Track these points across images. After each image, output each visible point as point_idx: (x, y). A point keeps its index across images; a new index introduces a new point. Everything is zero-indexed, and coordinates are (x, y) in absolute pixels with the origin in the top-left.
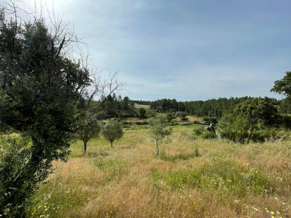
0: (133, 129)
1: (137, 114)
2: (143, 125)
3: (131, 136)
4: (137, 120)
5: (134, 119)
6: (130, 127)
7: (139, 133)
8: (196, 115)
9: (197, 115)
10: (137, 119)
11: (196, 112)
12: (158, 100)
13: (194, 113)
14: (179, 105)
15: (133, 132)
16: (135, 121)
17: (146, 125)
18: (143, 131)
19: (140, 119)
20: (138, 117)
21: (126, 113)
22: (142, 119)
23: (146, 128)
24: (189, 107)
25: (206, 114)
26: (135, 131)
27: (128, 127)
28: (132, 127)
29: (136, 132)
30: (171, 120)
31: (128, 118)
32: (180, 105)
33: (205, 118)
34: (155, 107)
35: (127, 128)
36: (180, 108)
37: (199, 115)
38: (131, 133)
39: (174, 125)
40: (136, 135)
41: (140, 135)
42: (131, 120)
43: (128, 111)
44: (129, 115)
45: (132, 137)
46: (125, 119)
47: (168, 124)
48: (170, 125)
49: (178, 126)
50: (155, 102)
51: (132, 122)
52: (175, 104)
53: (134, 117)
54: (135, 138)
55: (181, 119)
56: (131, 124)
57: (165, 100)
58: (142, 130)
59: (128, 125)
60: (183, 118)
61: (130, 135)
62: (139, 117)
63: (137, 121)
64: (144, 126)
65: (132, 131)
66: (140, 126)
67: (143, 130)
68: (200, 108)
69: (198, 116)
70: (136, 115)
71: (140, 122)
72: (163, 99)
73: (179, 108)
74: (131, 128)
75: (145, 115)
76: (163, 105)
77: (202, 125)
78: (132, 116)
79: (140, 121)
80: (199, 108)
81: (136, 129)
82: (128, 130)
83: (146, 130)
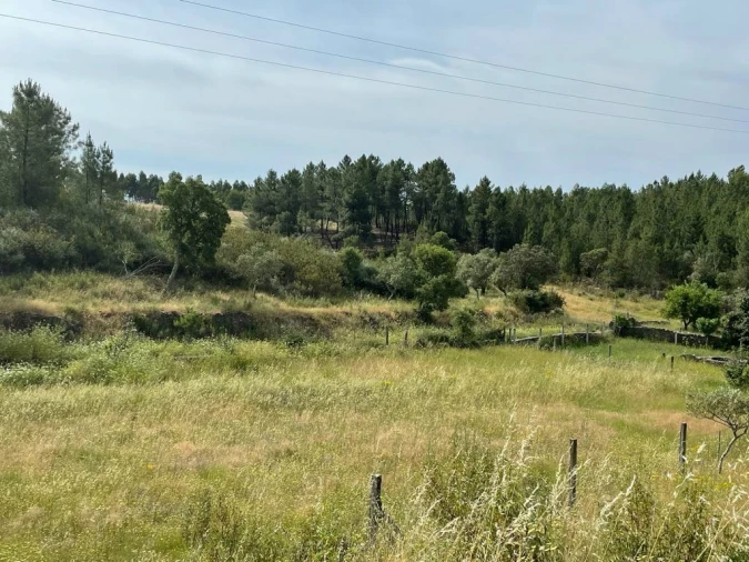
0: (95, 376)
1: (140, 246)
2: (199, 336)
3: (59, 456)
4: (140, 298)
5: (117, 285)
6: (61, 362)
7: (165, 415)
8: (599, 283)
9: (606, 276)
10: (139, 284)
11: (604, 257)
12: (311, 167)
13: (587, 265)
14: (472, 208)
15: (90, 408)
16: (125, 307)
17: (233, 341)
18: (205, 392)
19: (171, 292)
20: (149, 266)
21: (25, 228)
22: (190, 289)
23: (241, 366)
24: (546, 219)
25: (674, 271)
26: (124, 392)
27: (37, 359)
28: (82, 356)
29: (132, 407)
30: (443, 306)
31: (54, 279)
32: (482, 209)
33: (686, 297)
34: (292, 220)
35: (24, 370)
36: (484, 224)
37: (625, 282)
38: (66, 414)
39: (475, 345)
40: (124, 439)
41: (177, 437)
42: (76, 294)
43: (56, 215)
44: (60, 245)
45: (82, 456)
46: (17, 288)
47: (431, 338)
48: (444, 339)
49: (506, 349)
50: (293, 177)
51: (94, 308)
52: (440, 196)
53: (112, 268)
54: (112, 471)
55: (516, 301)
56: (75, 327)
57: (368, 167)
58: (195, 384)
59: (41, 334)
60: (526, 293)
61: (58, 436)
62: (164, 269)
63: (141, 306)
64: (218, 350)
65: (83, 390)
66: (175, 346)
67: (213, 380)
68: (625, 227)
69: (614, 286)
70: (128, 251)
71: (175, 315)
72: (354, 159)
73: (474, 229)
74: (74, 367)
75: (218, 256)
76: (351, 207)
77: (674, 346)
78: (92, 259)
79: (172, 306)
80: (616, 229)
81: (137, 378)
82: (37, 381)
83: (235, 382)
